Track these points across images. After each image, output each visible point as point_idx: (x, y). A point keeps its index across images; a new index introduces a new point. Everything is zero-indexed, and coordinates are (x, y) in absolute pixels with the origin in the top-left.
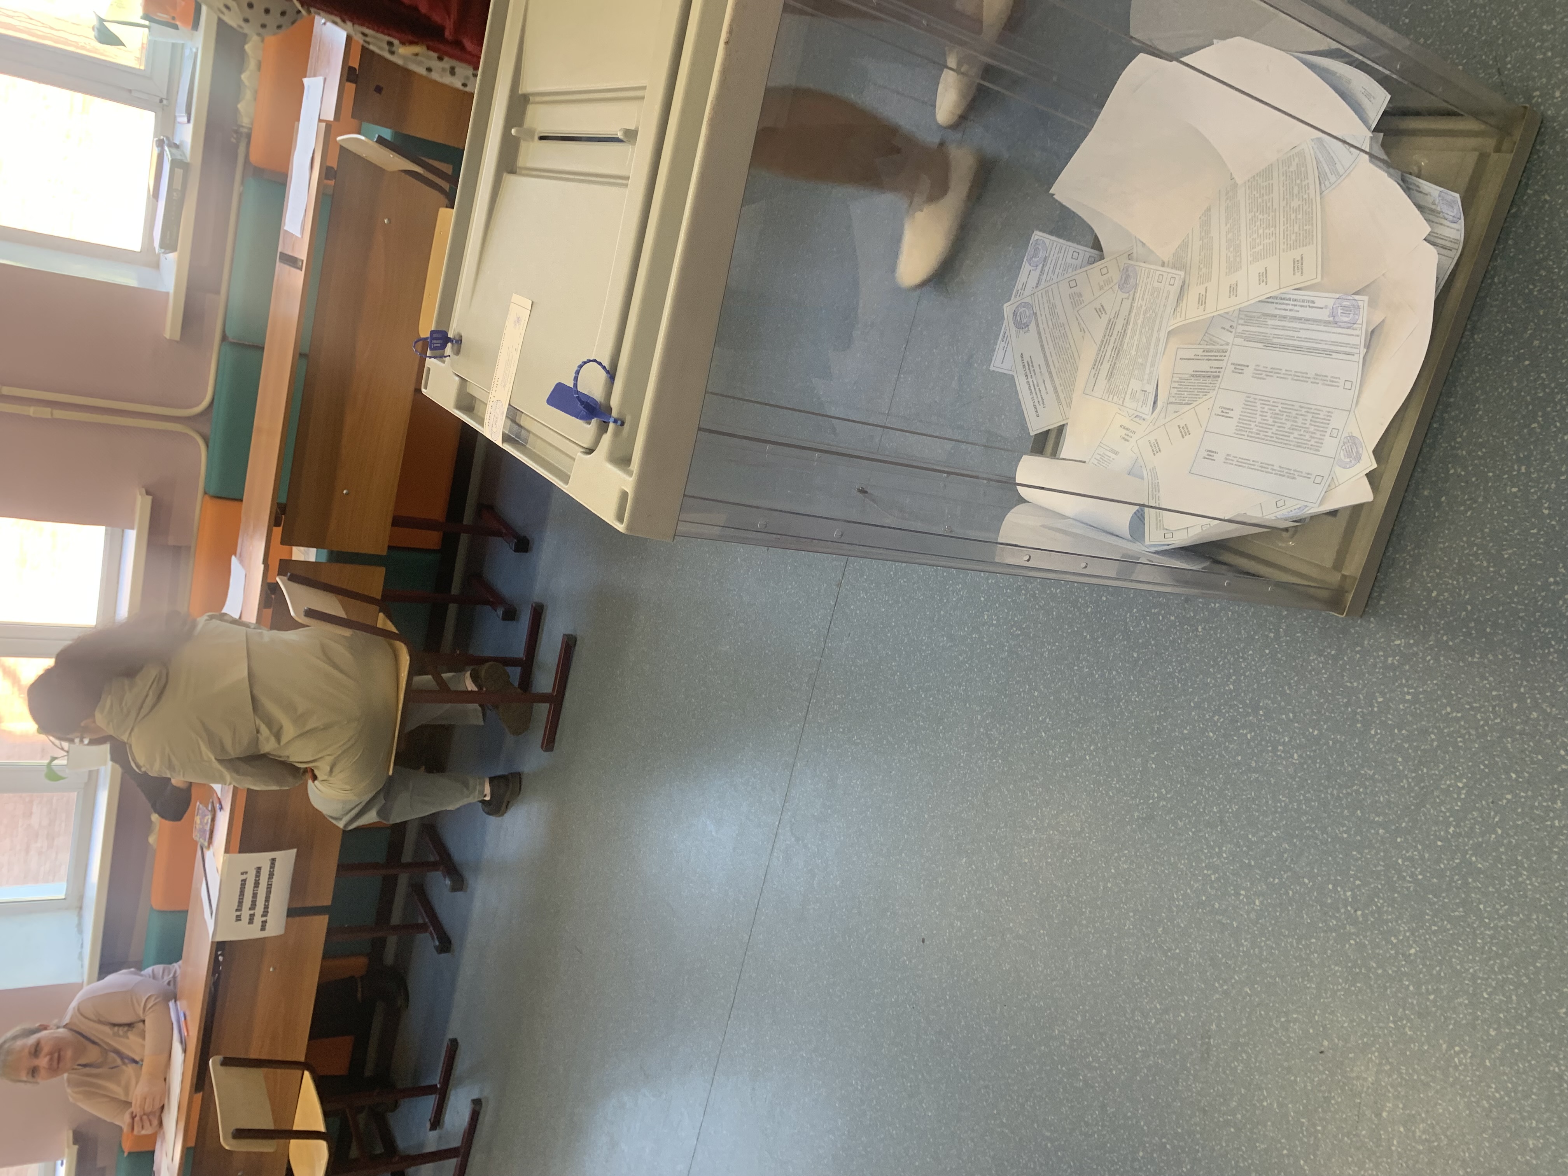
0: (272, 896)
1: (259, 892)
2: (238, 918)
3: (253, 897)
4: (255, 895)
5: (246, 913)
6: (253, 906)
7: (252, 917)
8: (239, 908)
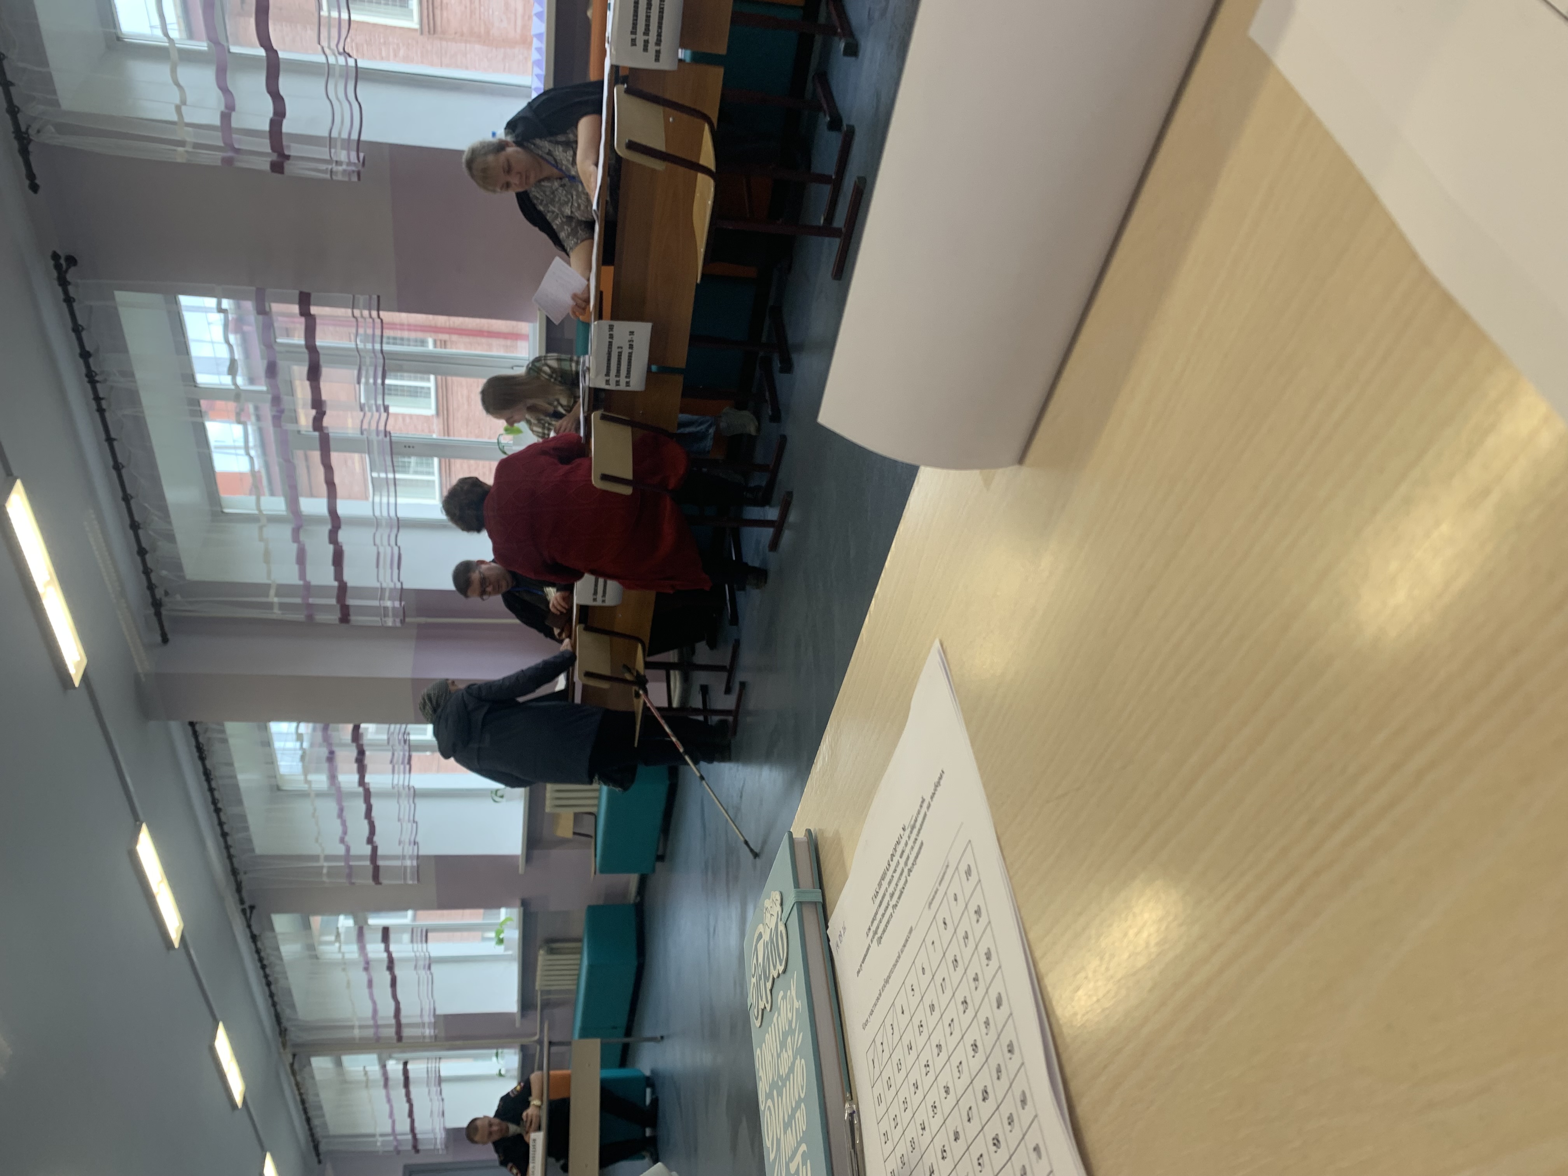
0: (664, 21)
1: (652, 15)
2: (634, 42)
3: (646, 20)
4: (648, 18)
5: (640, 38)
6: (647, 32)
7: (646, 42)
8: (634, 32)
